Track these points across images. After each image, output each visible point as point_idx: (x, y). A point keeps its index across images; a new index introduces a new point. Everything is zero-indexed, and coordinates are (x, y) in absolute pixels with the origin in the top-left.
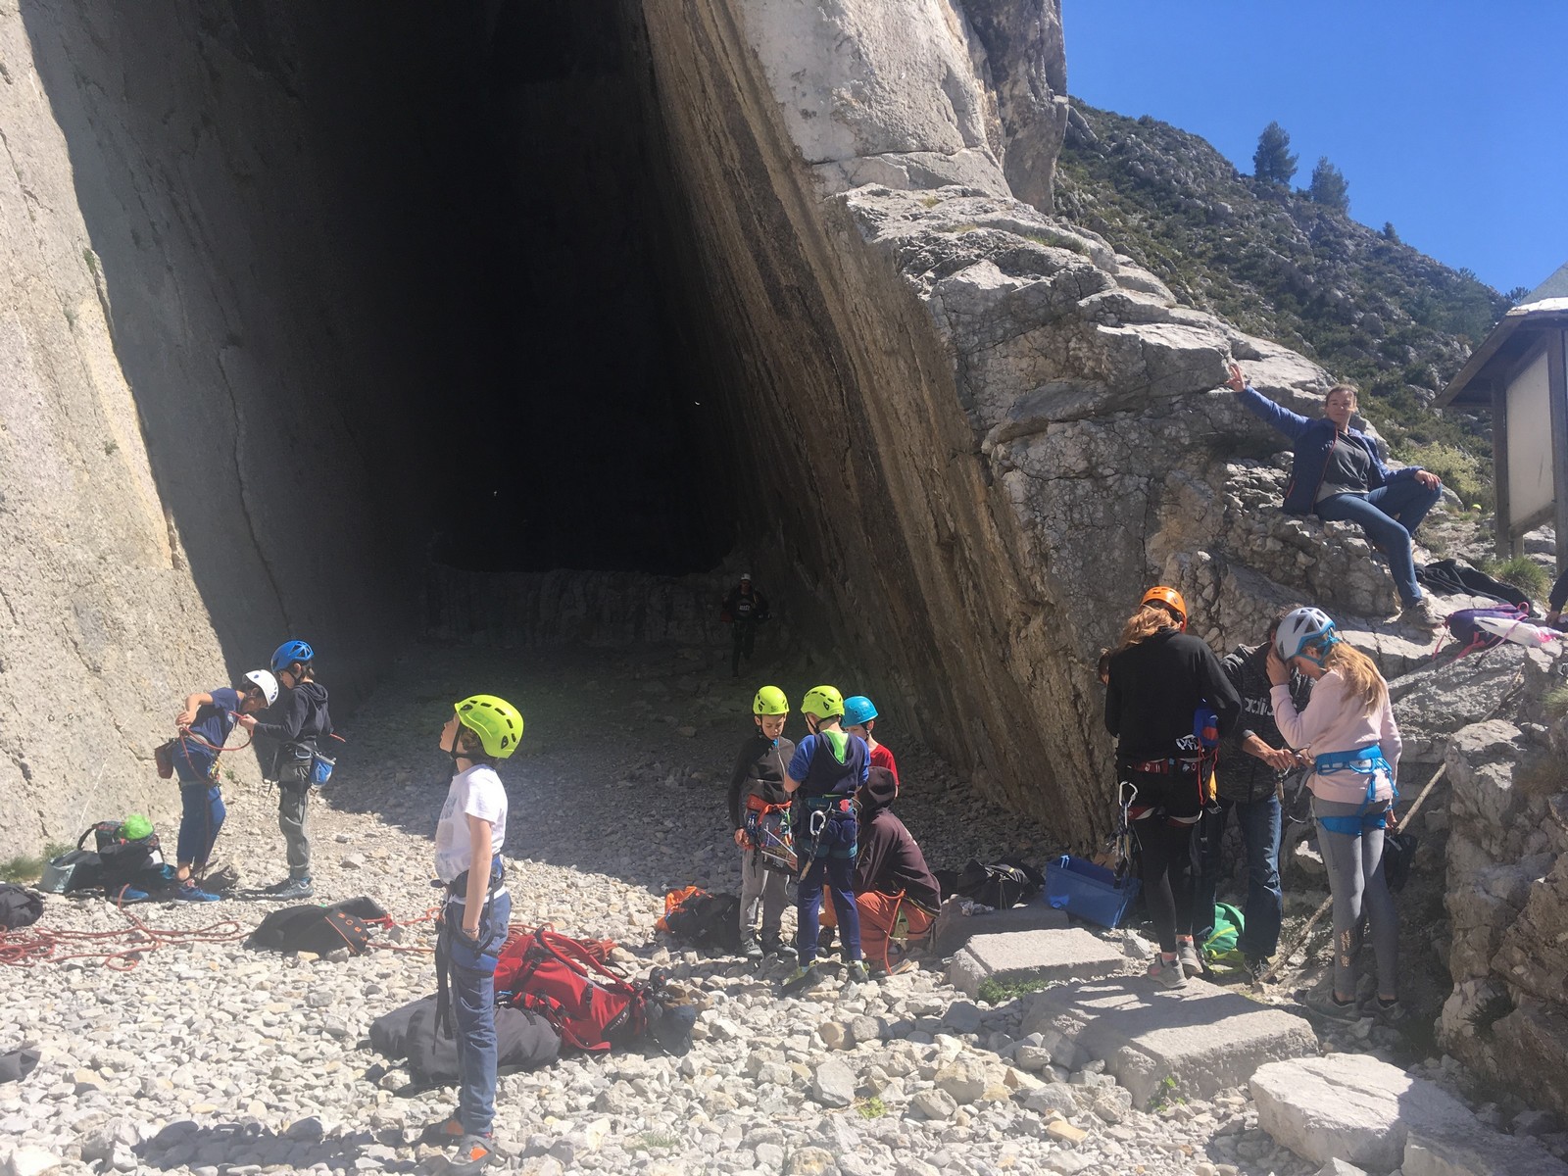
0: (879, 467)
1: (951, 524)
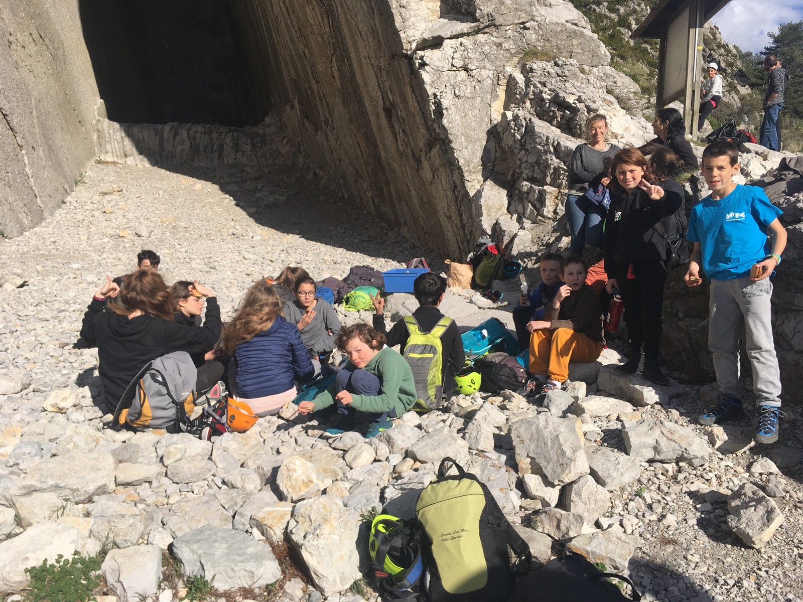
0: (351, 65)
1: (390, 97)
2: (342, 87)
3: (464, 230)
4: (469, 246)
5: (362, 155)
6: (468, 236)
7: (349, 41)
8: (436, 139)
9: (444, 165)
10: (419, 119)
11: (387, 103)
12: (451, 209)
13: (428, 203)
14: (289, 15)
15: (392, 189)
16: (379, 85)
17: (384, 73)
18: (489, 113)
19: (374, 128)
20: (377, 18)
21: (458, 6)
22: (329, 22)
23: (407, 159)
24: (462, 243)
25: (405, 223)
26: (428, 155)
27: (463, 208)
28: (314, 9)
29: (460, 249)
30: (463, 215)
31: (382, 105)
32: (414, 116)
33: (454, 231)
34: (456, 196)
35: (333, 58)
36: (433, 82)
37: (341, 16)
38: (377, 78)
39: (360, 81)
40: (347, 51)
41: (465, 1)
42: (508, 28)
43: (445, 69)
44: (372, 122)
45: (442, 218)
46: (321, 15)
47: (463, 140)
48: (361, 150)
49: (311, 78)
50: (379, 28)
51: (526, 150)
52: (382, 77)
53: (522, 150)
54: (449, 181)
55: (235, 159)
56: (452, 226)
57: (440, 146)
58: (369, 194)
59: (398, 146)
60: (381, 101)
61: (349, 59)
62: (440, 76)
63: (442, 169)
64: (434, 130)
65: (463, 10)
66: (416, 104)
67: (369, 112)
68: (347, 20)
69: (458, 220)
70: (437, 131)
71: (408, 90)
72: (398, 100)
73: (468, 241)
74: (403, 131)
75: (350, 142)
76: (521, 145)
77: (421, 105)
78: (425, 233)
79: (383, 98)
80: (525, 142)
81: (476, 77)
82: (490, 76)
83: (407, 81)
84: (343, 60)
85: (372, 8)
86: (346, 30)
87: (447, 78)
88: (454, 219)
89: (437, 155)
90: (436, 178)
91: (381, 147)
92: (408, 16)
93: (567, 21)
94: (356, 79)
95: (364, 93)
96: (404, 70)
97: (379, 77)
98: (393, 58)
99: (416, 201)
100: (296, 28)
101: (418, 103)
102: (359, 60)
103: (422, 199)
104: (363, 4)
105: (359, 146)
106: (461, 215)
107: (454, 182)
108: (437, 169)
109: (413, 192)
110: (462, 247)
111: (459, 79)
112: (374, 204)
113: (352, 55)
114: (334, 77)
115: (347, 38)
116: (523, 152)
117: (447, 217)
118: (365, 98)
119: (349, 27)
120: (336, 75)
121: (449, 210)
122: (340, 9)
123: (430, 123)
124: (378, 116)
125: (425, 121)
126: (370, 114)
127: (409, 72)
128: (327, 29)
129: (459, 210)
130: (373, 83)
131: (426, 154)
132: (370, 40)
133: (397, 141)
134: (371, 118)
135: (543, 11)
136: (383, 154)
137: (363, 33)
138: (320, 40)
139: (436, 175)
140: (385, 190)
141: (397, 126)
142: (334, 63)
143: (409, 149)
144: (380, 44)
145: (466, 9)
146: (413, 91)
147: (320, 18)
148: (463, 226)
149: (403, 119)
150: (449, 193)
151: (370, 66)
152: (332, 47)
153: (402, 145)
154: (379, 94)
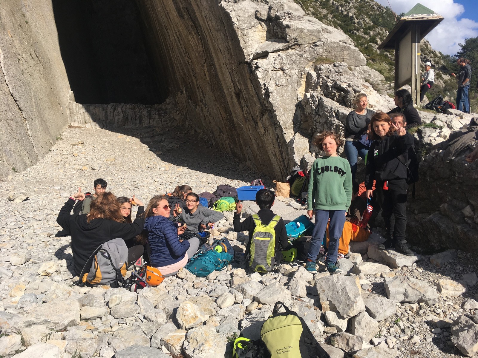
0: (215, 69)
1: (239, 86)
2: (210, 81)
3: (284, 162)
4: (287, 172)
5: (223, 120)
6: (287, 166)
7: (214, 55)
8: (266, 110)
9: (271, 125)
10: (255, 98)
11: (237, 89)
12: (276, 150)
13: (262, 147)
14: (179, 41)
15: (241, 139)
16: (232, 79)
17: (234, 73)
18: (296, 94)
19: (230, 104)
20: (230, 42)
21: (276, 34)
22: (202, 45)
23: (249, 121)
24: (283, 170)
25: (249, 159)
26: (261, 119)
27: (283, 150)
28: (193, 37)
29: (282, 173)
31: (234, 91)
32: (252, 97)
33: (278, 163)
34: (279, 143)
35: (205, 65)
36: (263, 77)
37: (209, 41)
38: (231, 76)
39: (221, 78)
40: (213, 60)
41: (281, 31)
42: (306, 45)
43: (270, 70)
44: (228, 100)
45: (271, 156)
46: (198, 40)
47: (282, 110)
48: (222, 118)
49: (192, 76)
50: (231, 47)
51: (319, 115)
52: (233, 75)
53: (317, 115)
54: (274, 134)
55: (149, 123)
56: (277, 161)
57: (268, 114)
58: (227, 142)
59: (243, 114)
60: (233, 89)
61: (214, 65)
62: (267, 74)
63: (270, 127)
64: (265, 105)
65: (279, 36)
66: (254, 90)
67: (226, 95)
68: (212, 43)
69: (280, 157)
71: (249, 82)
72: (243, 88)
73: (286, 169)
74: (247, 105)
75: (216, 112)
76: (316, 112)
77: (257, 90)
78: (261, 165)
79: (234, 87)
80: (318, 111)
81: (288, 74)
82: (297, 73)
83: (248, 77)
84: (211, 65)
85: (227, 36)
86: (212, 49)
87: (271, 75)
88: (277, 155)
89: (267, 119)
90: (266, 132)
91: (233, 114)
92: (248, 40)
93: (340, 41)
94: (218, 77)
95: (223, 84)
96: (246, 71)
97: (232, 74)
98: (240, 64)
99: (255, 146)
100: (184, 48)
101: (255, 89)
102: (220, 65)
103: (258, 145)
104: (222, 34)
105: (221, 115)
106: (282, 154)
107: (277, 134)
108: (267, 127)
109: (253, 141)
110: (283, 172)
111: (278, 75)
112: (230, 148)
113: (216, 63)
114: (205, 75)
115: (213, 53)
116: (317, 117)
117: (273, 155)
118: (224, 87)
119: (214, 47)
120: (207, 74)
121: (274, 151)
122: (208, 37)
123: (262, 101)
124: (231, 97)
125: (259, 100)
126: (227, 96)
127: (249, 71)
128: (201, 49)
129: (281, 151)
130: (228, 78)
131: (260, 118)
132: (226, 54)
133: (243, 112)
134: (228, 98)
135: (326, 35)
136: (235, 119)
137: (222, 50)
138: (197, 54)
139: (266, 131)
140: (236, 139)
141: (242, 103)
142: (205, 67)
143: (250, 115)
144: (232, 56)
145: (281, 36)
146: (252, 83)
147: (197, 42)
148: (283, 161)
149: (246, 98)
150: (274, 141)
151: (226, 69)
152: (204, 59)
153: (246, 113)
154: (232, 84)
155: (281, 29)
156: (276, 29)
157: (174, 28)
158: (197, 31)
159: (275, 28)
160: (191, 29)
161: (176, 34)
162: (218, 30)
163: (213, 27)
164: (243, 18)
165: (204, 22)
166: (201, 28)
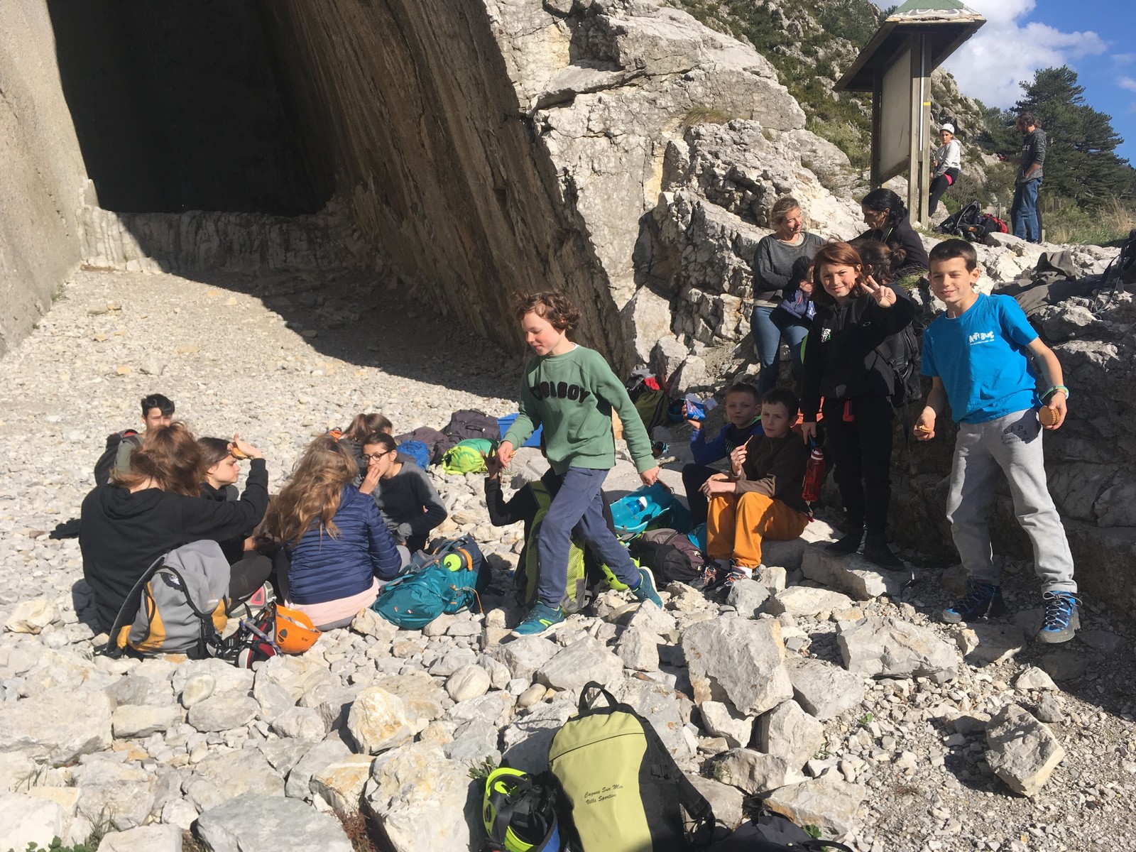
0: (447, 130)
1: (504, 174)
2: (436, 160)
3: (612, 356)
5: (466, 254)
6: (618, 366)
7: (443, 96)
8: (568, 231)
9: (581, 267)
10: (543, 203)
11: (500, 181)
12: (593, 328)
14: (358, 60)
16: (487, 156)
17: (494, 141)
18: (641, 195)
19: (482, 216)
20: (481, 66)
21: (594, 49)
22: (415, 71)
23: (529, 258)
26: (558, 254)
27: (608, 326)
28: (393, 52)
30: (610, 336)
31: (492, 185)
32: (537, 199)
34: (599, 310)
35: (422, 119)
36: (562, 152)
37: (432, 61)
38: (485, 148)
39: (460, 152)
40: (440, 109)
41: (604, 41)
42: (664, 78)
43: (579, 135)
44: (479, 208)
46: (404, 60)
47: (606, 232)
48: (465, 249)
49: (392, 147)
50: (485, 78)
51: (695, 245)
52: (491, 145)
53: (688, 245)
54: (589, 289)
55: (285, 261)
57: (575, 241)
58: (477, 308)
59: (515, 242)
60: (491, 179)
61: (444, 120)
62: (571, 144)
63: (578, 273)
64: (566, 219)
65: (601, 54)
66: (539, 183)
67: (474, 194)
68: (439, 67)
69: (603, 343)
70: (570, 220)
71: (528, 164)
72: (514, 178)
74: (523, 220)
75: (449, 236)
76: (688, 239)
77: (547, 183)
79: (493, 175)
80: (692, 234)
81: (622, 145)
82: (642, 143)
83: (526, 151)
84: (436, 122)
85: (474, 50)
86: (438, 81)
87: (581, 147)
88: (596, 341)
89: (571, 253)
90: (570, 285)
91: (491, 241)
92: (525, 62)
93: (745, 69)
94: (454, 149)
95: (466, 167)
96: (521, 136)
97: (487, 145)
98: (506, 119)
100: (369, 79)
101: (542, 181)
102: (458, 122)
104: (462, 44)
105: (462, 242)
106: (606, 336)
107: (595, 290)
108: (572, 273)
111: (598, 148)
112: (485, 322)
113: (449, 115)
114: (423, 145)
115: (441, 91)
116: (690, 248)
117: (587, 339)
118: (468, 174)
119: (443, 76)
120: (427, 142)
121: (589, 330)
122: (430, 52)
123: (560, 209)
124: (486, 199)
125: (553, 206)
126: (475, 197)
127: (528, 138)
128: (413, 80)
129: (604, 330)
130: (478, 153)
131: (556, 252)
132: (473, 95)
133: (514, 234)
134: (477, 202)
135: (711, 54)
136: (495, 253)
137: (463, 86)
138: (402, 94)
139: (569, 281)
140: (499, 301)
141: (513, 214)
142: (423, 127)
143: (532, 244)
144: (486, 101)
145: (606, 53)
146: (535, 165)
147: (402, 64)
148: (610, 352)
149: (522, 203)
150: (589, 305)
151: (474, 131)
152: (420, 105)
153: (521, 239)
154: (488, 168)
155: (604, 38)
156: (593, 37)
157: (345, 28)
158: (403, 37)
159: (591, 33)
160: (387, 31)
161: (351, 44)
162: (454, 36)
163: (440, 26)
164: (513, 9)
165: (420, 16)
166: (412, 30)
